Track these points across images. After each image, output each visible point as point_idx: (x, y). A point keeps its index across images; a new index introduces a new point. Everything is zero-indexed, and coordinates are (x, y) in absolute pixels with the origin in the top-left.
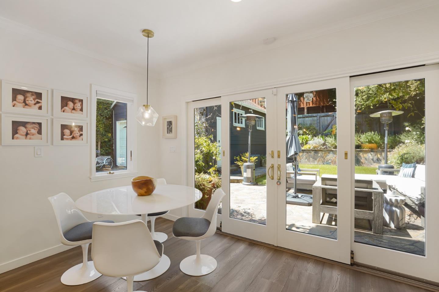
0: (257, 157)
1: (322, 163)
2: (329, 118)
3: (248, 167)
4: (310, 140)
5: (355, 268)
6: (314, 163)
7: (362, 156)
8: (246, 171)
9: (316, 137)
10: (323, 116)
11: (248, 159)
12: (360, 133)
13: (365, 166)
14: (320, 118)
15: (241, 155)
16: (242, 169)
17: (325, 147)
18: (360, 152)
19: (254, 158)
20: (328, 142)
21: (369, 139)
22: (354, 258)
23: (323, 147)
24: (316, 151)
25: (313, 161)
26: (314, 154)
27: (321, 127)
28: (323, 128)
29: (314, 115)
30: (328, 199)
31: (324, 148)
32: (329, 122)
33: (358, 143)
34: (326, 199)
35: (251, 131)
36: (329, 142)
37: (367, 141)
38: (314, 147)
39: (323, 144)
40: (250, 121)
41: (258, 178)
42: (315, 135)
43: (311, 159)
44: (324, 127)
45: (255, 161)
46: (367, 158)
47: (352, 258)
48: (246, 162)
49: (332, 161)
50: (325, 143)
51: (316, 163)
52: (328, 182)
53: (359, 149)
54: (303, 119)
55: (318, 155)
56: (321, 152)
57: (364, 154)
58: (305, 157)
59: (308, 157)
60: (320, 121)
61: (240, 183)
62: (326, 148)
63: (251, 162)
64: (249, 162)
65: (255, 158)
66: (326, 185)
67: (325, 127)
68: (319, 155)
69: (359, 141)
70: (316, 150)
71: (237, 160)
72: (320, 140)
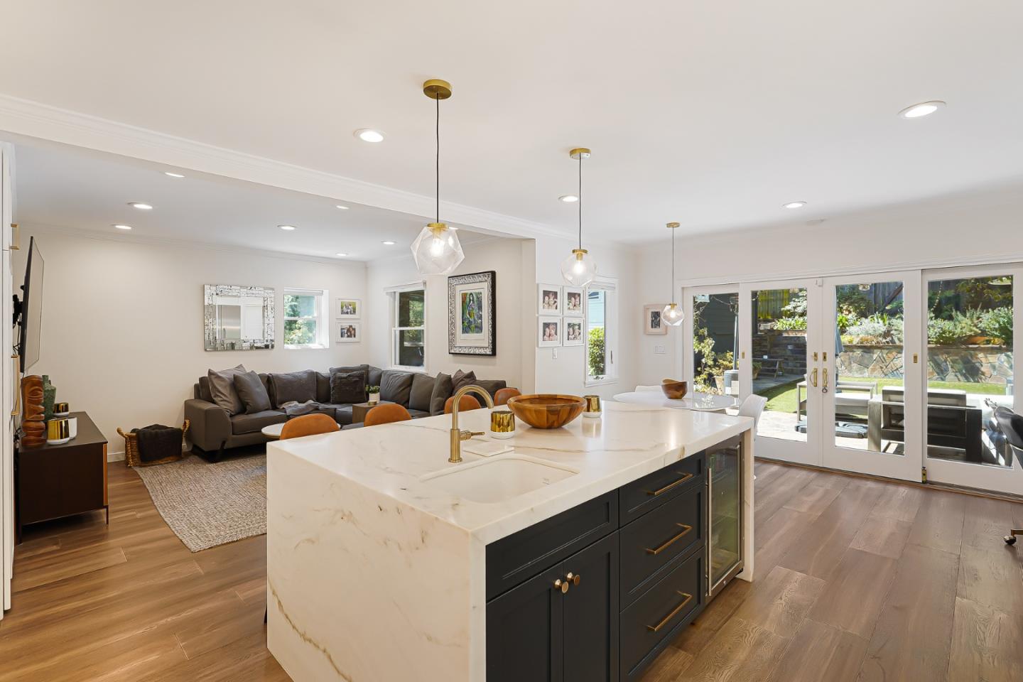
1: (883, 375)
3: (734, 377)
4: (852, 325)
5: (928, 486)
6: (861, 374)
7: (983, 360)
8: (730, 385)
9: (866, 317)
12: (979, 309)
13: (991, 382)
16: (719, 380)
17: (889, 339)
18: (977, 352)
20: (896, 330)
21: (1001, 323)
22: (927, 474)
23: (884, 341)
24: (867, 349)
26: (862, 355)
30: (893, 422)
31: (887, 342)
33: (974, 331)
34: (890, 421)
36: (900, 329)
37: (997, 326)
38: (861, 339)
39: (885, 332)
42: (863, 314)
43: (855, 366)
46: (997, 364)
47: (924, 475)
50: (889, 331)
51: (866, 374)
52: (893, 397)
55: (872, 357)
56: (879, 350)
57: (988, 356)
59: (847, 361)
62: (893, 341)
66: (890, 401)
68: (875, 356)
69: (976, 326)
70: (865, 347)
72: (876, 325)
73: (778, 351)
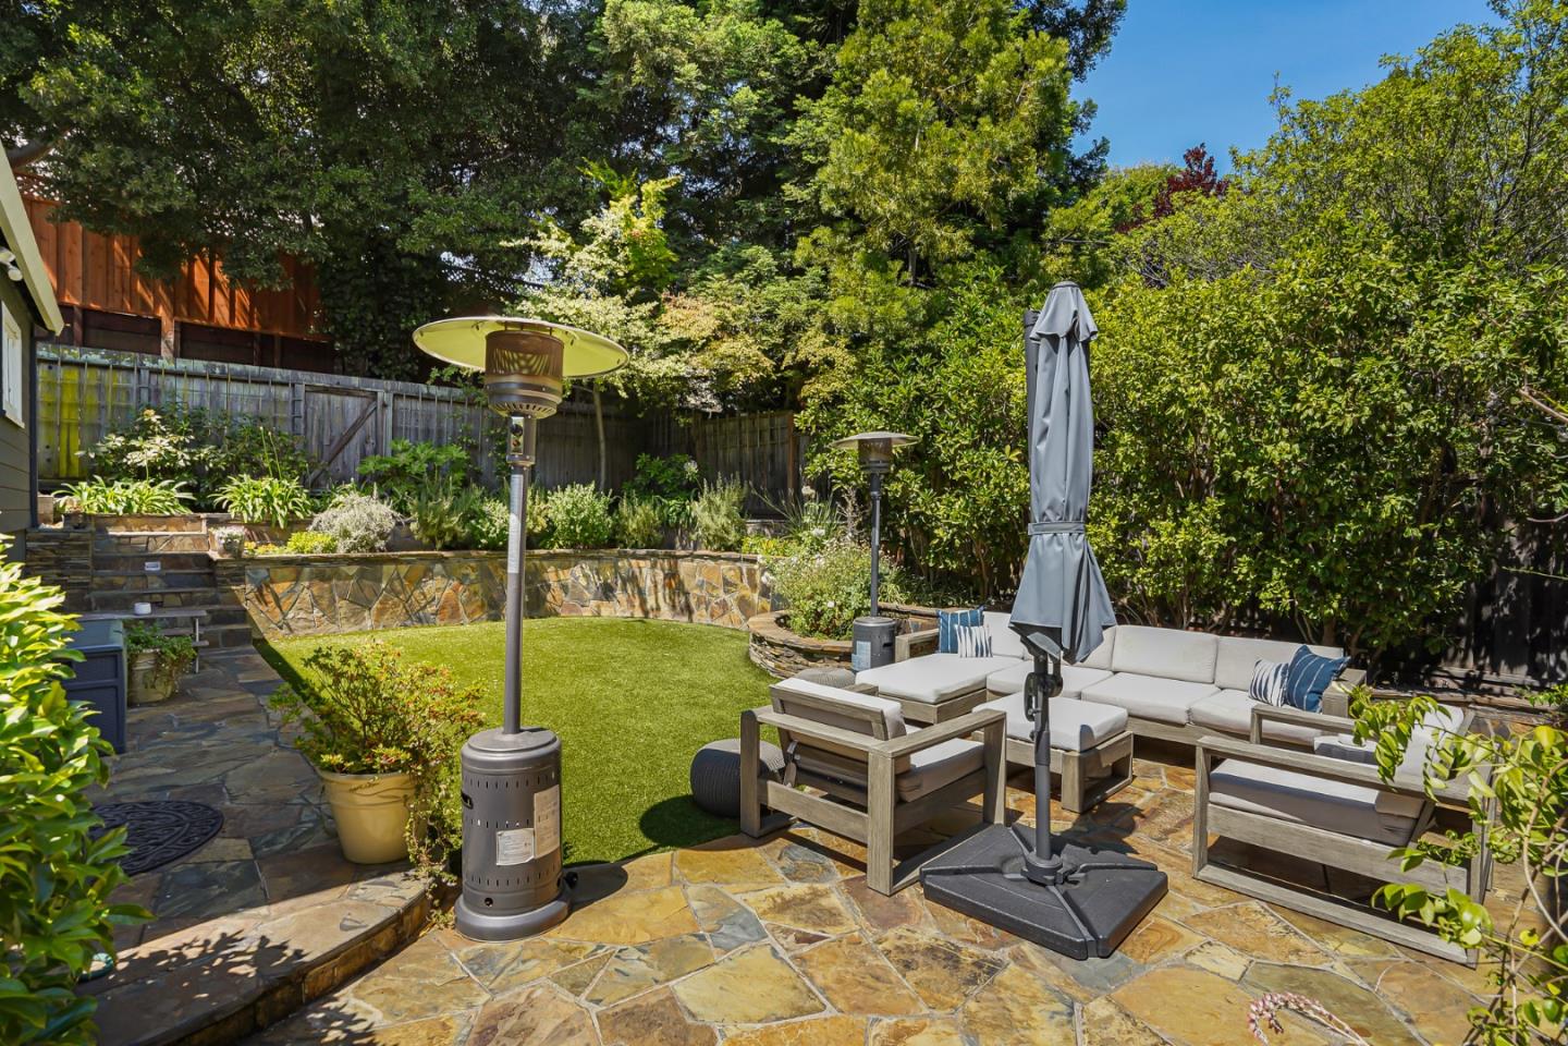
2: (353, 405)
10: (326, 390)
14: (311, 396)
25: (354, 614)
27: (314, 442)
28: (320, 444)
29: (279, 373)
32: (351, 421)
44: (326, 442)
49: (443, 608)
53: (542, 548)
54: (212, 386)
58: (306, 595)
60: (310, 411)
67: (331, 441)
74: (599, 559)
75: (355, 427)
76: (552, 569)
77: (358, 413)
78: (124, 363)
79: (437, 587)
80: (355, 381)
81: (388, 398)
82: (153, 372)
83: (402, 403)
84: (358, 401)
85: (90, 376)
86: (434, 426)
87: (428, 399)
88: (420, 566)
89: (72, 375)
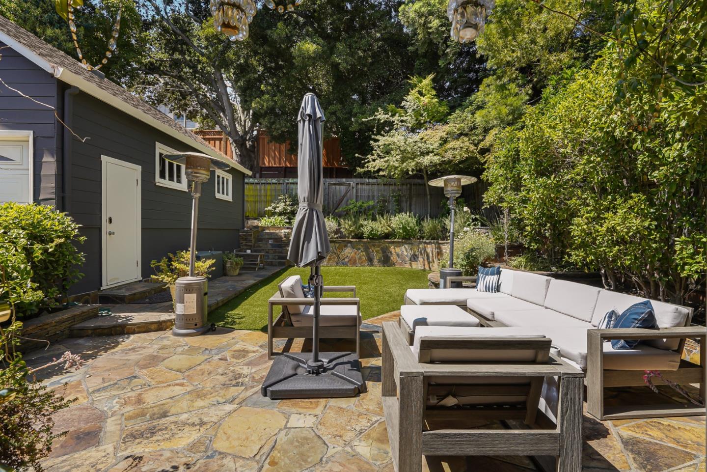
0: (214, 260)
1: (336, 264)
2: (343, 188)
3: (188, 288)
7: (393, 250)
8: (182, 301)
10: (334, 184)
11: (189, 268)
12: (390, 213)
13: (396, 266)
14: (330, 187)
15: (171, 255)
16: (174, 293)
17: (339, 235)
18: (390, 245)
19: (206, 264)
20: (343, 228)
21: (403, 224)
23: (336, 236)
27: (331, 203)
28: (333, 203)
31: (337, 238)
32: (342, 194)
33: (388, 229)
35: (198, 195)
36: (346, 227)
37: (401, 226)
39: (336, 229)
40: (196, 171)
41: (217, 309)
44: (335, 202)
45: (210, 270)
46: (400, 253)
48: (185, 274)
49: (351, 260)
50: (339, 229)
51: (325, 263)
53: (388, 239)
56: (333, 244)
57: (396, 247)
60: (330, 192)
61: (165, 330)
62: (341, 237)
63: (198, 274)
64: (192, 276)
65: (210, 262)
66: (431, 361)
67: (337, 202)
68: (330, 249)
69: (389, 226)
71: (159, 270)
72: (332, 223)
73: (261, 245)
74: (412, 244)
75: (344, 196)
76: (392, 247)
77: (345, 191)
78: (281, 182)
79: (348, 251)
80: (344, 180)
81: (354, 185)
82: (287, 184)
83: (359, 186)
84: (345, 187)
85: (273, 186)
86: (371, 194)
87: (368, 184)
88: (343, 244)
89: (269, 187)
